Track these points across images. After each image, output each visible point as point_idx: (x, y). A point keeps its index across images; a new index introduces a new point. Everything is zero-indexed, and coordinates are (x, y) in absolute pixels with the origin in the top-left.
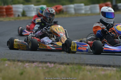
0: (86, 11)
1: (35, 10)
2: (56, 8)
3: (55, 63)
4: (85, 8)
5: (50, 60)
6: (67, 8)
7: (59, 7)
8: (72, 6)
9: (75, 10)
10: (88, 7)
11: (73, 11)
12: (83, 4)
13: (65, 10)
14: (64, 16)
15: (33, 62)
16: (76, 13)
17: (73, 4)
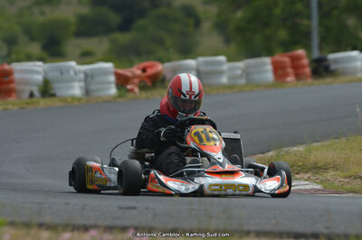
0: (229, 78)
1: (82, 76)
2: (144, 70)
3: (150, 230)
4: (231, 70)
5: (136, 222)
6: (174, 70)
7: (151, 67)
8: (191, 62)
9: (199, 73)
10: (241, 64)
12: (222, 58)
13: (169, 76)
15: (86, 229)
17: (194, 57)
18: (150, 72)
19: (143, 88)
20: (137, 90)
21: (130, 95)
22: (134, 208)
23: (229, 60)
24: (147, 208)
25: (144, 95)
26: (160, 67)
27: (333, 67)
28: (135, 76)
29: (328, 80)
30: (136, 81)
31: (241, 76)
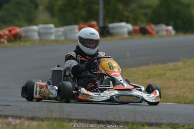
0: (56, 36)
2: (10, 31)
3: (20, 117)
4: (57, 32)
5: (11, 113)
6: (26, 32)
7: (13, 30)
8: (35, 28)
9: (39, 34)
10: (62, 29)
11: (36, 36)
12: (52, 26)
13: (23, 35)
14: (22, 44)
16: (41, 40)
17: (36, 24)
18: (13, 32)
19: (9, 41)
20: (6, 42)
21: (3, 45)
22: (9, 106)
23: (56, 26)
24: (16, 106)
25: (10, 45)
26: (18, 30)
27: (112, 31)
28: (5, 35)
29: (109, 38)
30: (6, 37)
31: (62, 35)
